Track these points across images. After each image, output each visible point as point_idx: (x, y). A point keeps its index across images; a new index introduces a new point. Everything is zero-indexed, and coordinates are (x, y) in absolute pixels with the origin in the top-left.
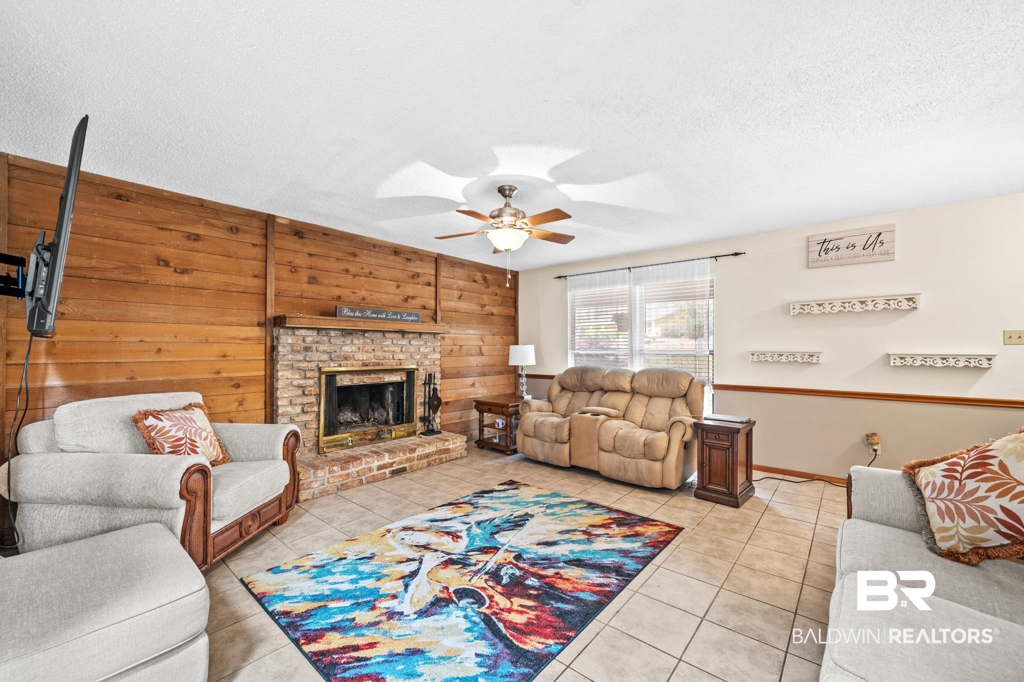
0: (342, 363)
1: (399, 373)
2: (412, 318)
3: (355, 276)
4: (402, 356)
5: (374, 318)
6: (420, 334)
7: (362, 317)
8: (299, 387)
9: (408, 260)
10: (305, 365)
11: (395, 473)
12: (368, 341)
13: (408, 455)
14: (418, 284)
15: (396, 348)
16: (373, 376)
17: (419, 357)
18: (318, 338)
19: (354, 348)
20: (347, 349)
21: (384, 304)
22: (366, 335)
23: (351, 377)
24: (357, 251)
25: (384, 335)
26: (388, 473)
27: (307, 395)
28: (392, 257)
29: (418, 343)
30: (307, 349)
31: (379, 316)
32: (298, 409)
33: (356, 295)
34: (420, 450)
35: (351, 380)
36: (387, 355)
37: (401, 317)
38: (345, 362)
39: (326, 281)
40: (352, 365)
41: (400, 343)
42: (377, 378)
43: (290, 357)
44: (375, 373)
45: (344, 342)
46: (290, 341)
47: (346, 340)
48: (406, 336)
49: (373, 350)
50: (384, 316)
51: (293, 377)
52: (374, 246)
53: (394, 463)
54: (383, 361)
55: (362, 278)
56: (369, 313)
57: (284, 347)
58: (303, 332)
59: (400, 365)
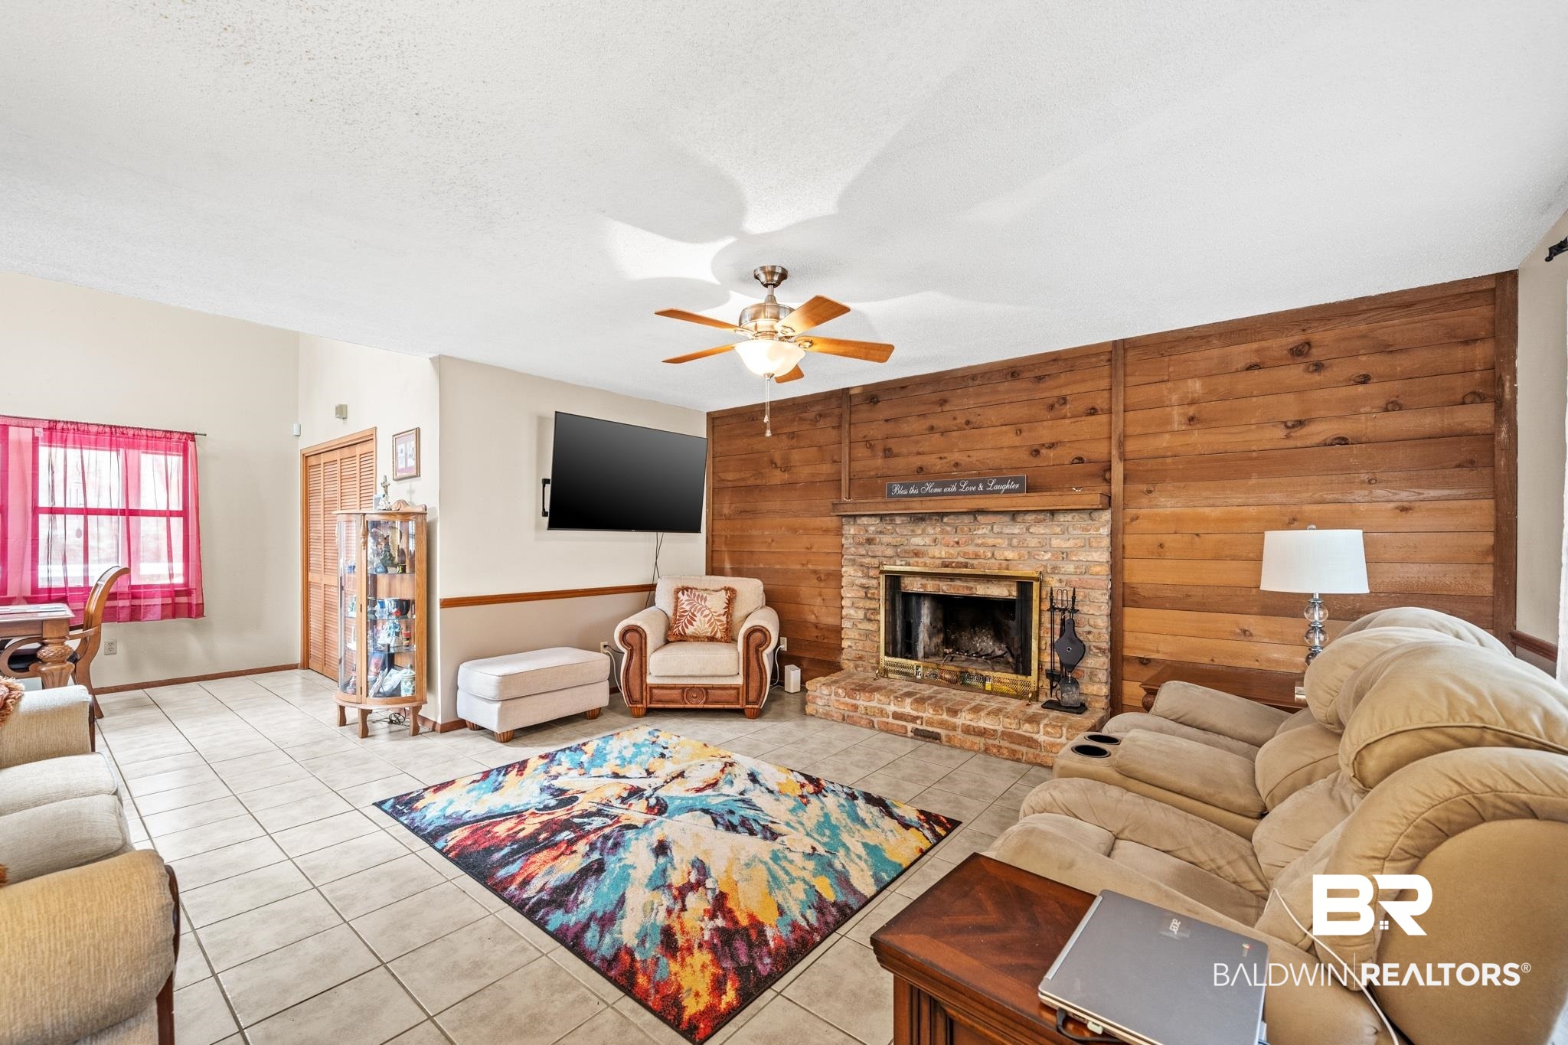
0: (912, 561)
1: (1005, 583)
2: (1007, 486)
3: (942, 433)
4: (1010, 555)
5: (937, 494)
6: (1053, 512)
7: (920, 495)
8: (862, 586)
9: (1039, 379)
10: (867, 560)
11: (919, 734)
12: (949, 529)
13: (945, 716)
14: (1064, 418)
15: (999, 541)
16: (958, 583)
17: (1048, 556)
18: (881, 527)
19: (928, 540)
20: (917, 541)
21: (991, 467)
22: (945, 520)
23: (924, 581)
24: (946, 395)
25: (976, 518)
26: (909, 729)
27: (871, 599)
28: (1005, 386)
29: (1048, 531)
30: (870, 541)
31: (945, 490)
32: (861, 614)
33: (944, 461)
34: (967, 717)
35: (924, 586)
36: (981, 550)
37: (986, 486)
38: (916, 559)
39: (904, 451)
40: (925, 565)
41: (1007, 530)
42: (963, 587)
43: (853, 550)
44: (960, 580)
45: (913, 531)
46: (852, 532)
47: (916, 528)
48: (1020, 518)
49: (958, 543)
50: (954, 489)
51: (856, 574)
52: (974, 377)
53: (917, 718)
54: (975, 562)
55: (954, 433)
56: (929, 488)
57: (847, 539)
58: (865, 520)
59: (1007, 569)
